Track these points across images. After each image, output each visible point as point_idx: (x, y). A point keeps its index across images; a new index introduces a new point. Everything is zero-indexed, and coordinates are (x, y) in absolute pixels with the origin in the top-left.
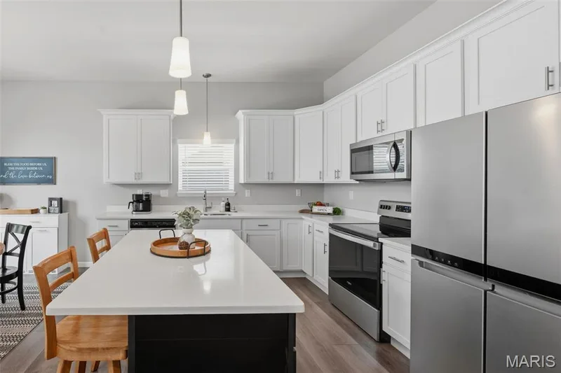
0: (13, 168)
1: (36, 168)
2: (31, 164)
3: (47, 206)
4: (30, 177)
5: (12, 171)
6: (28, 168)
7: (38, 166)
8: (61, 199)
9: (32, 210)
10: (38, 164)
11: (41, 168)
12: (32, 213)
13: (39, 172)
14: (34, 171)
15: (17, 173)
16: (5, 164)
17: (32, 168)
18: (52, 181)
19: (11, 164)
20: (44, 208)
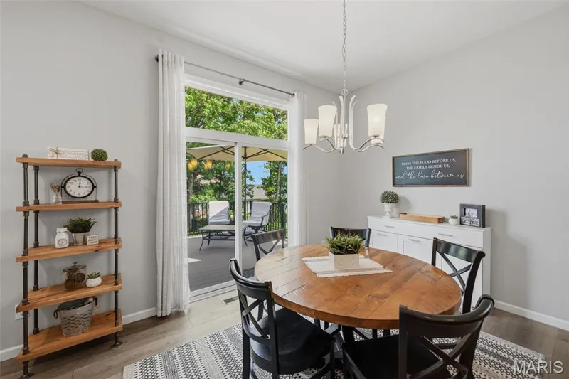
0: (411, 168)
1: (440, 166)
2: (434, 161)
3: (458, 215)
4: (432, 177)
5: (410, 171)
6: (430, 167)
7: (443, 163)
8: (484, 207)
9: (439, 219)
10: (444, 161)
11: (448, 165)
12: (439, 223)
13: (444, 171)
14: (437, 170)
15: (416, 174)
16: (403, 164)
17: (436, 167)
18: (464, 182)
19: (410, 163)
20: (455, 217)
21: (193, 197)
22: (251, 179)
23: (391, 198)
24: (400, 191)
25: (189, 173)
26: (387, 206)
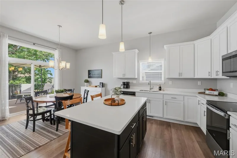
0: (92, 73)
2: (96, 72)
4: (96, 76)
8: (103, 83)
9: (95, 86)
13: (98, 74)
16: (90, 72)
18: (101, 77)
20: (98, 86)
21: (11, 81)
22: (51, 74)
23: (87, 81)
24: (89, 79)
25: (10, 72)
26: (86, 84)
